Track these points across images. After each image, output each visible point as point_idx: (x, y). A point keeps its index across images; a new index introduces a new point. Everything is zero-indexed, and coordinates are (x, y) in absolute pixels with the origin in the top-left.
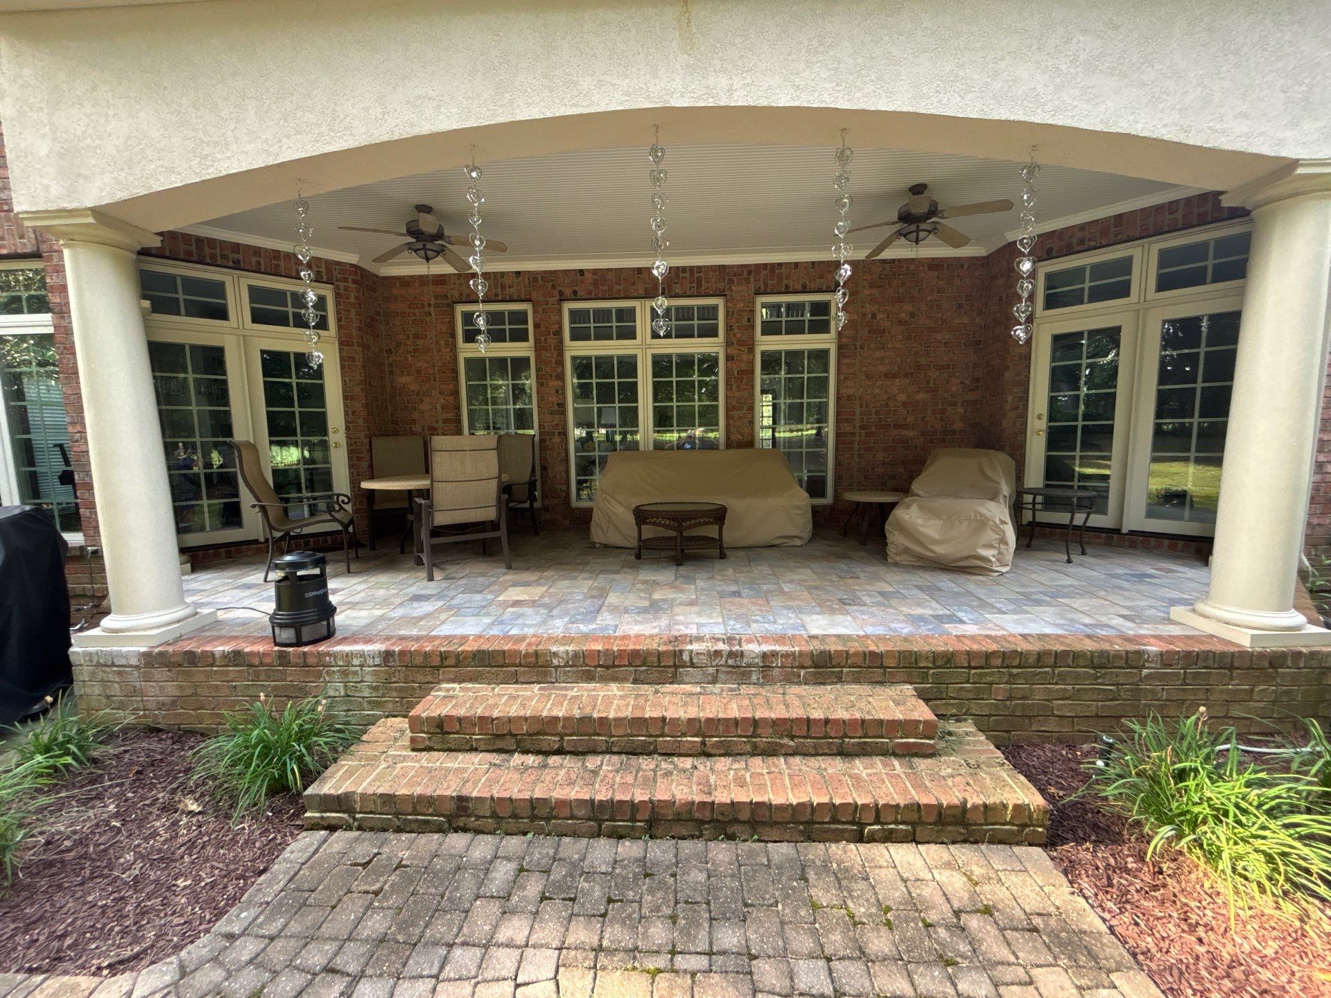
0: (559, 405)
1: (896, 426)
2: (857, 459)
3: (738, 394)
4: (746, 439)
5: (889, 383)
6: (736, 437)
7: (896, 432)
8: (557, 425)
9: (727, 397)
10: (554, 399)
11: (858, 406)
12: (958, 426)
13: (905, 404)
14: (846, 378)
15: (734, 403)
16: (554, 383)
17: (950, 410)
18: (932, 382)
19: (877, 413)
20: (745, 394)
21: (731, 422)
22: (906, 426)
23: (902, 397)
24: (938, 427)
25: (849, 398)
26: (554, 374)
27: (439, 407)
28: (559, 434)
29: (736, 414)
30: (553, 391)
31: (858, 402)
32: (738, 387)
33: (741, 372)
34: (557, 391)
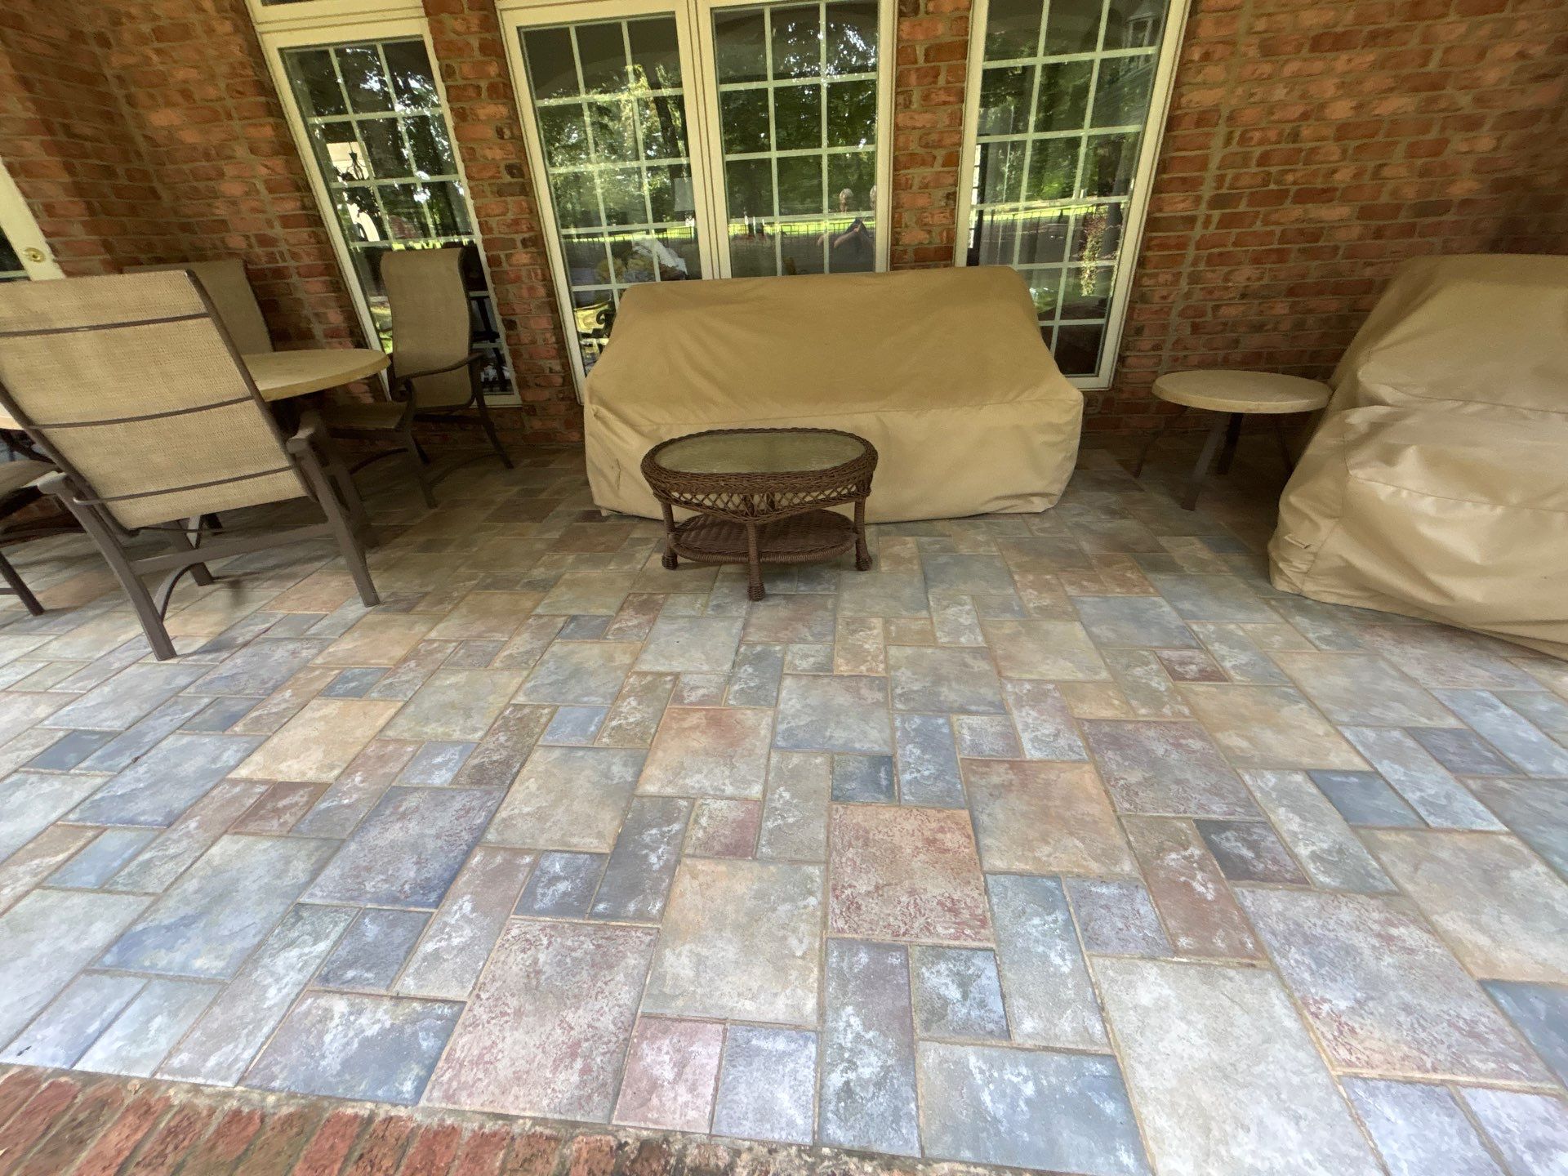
0: (510, 169)
1: (1305, 196)
2: (1184, 285)
3: (923, 120)
4: (937, 240)
5: (1318, 66)
6: (914, 237)
7: (1297, 211)
8: (516, 222)
9: (897, 129)
10: (496, 153)
11: (1217, 142)
12: (1464, 187)
13: (1343, 131)
14: (1206, 57)
15: (914, 147)
16: (490, 110)
17: (1458, 142)
18: (1437, 56)
19: (1264, 160)
20: (943, 118)
21: (905, 197)
22: (1325, 195)
23: (1341, 110)
24: (1410, 193)
25: (1204, 119)
26: (484, 84)
27: (261, 187)
28: (524, 242)
29: (917, 174)
30: (490, 133)
31: (1222, 130)
32: (926, 98)
33: (936, 52)
34: (500, 133)
